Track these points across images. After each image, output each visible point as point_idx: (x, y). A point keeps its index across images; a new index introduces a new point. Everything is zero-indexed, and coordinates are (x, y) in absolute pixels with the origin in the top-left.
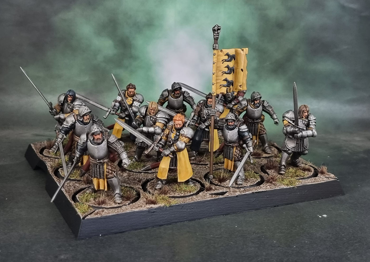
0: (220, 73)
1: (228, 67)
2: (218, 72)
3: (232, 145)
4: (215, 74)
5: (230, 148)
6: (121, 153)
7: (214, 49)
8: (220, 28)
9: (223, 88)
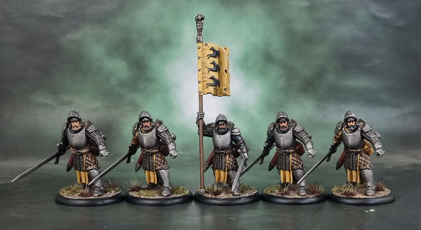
0: (206, 70)
1: (213, 63)
2: (203, 68)
3: (224, 152)
4: (202, 70)
5: (222, 156)
6: (307, 143)
7: (198, 41)
8: (204, 17)
9: (210, 87)
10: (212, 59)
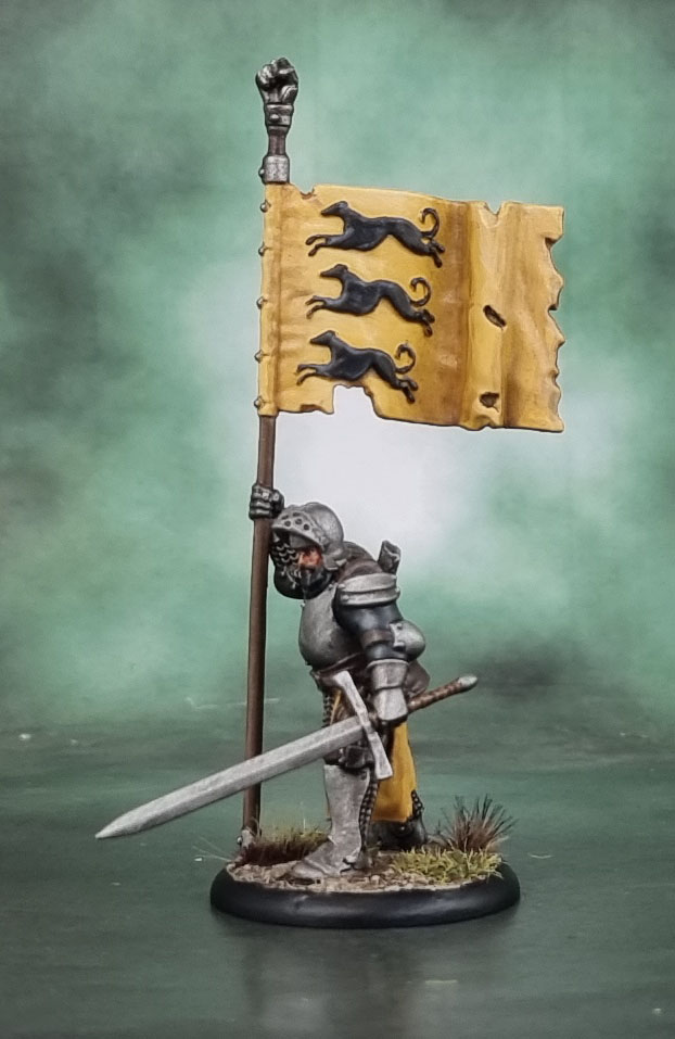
0: (300, 307)
9: (313, 379)
10: (331, 258)
